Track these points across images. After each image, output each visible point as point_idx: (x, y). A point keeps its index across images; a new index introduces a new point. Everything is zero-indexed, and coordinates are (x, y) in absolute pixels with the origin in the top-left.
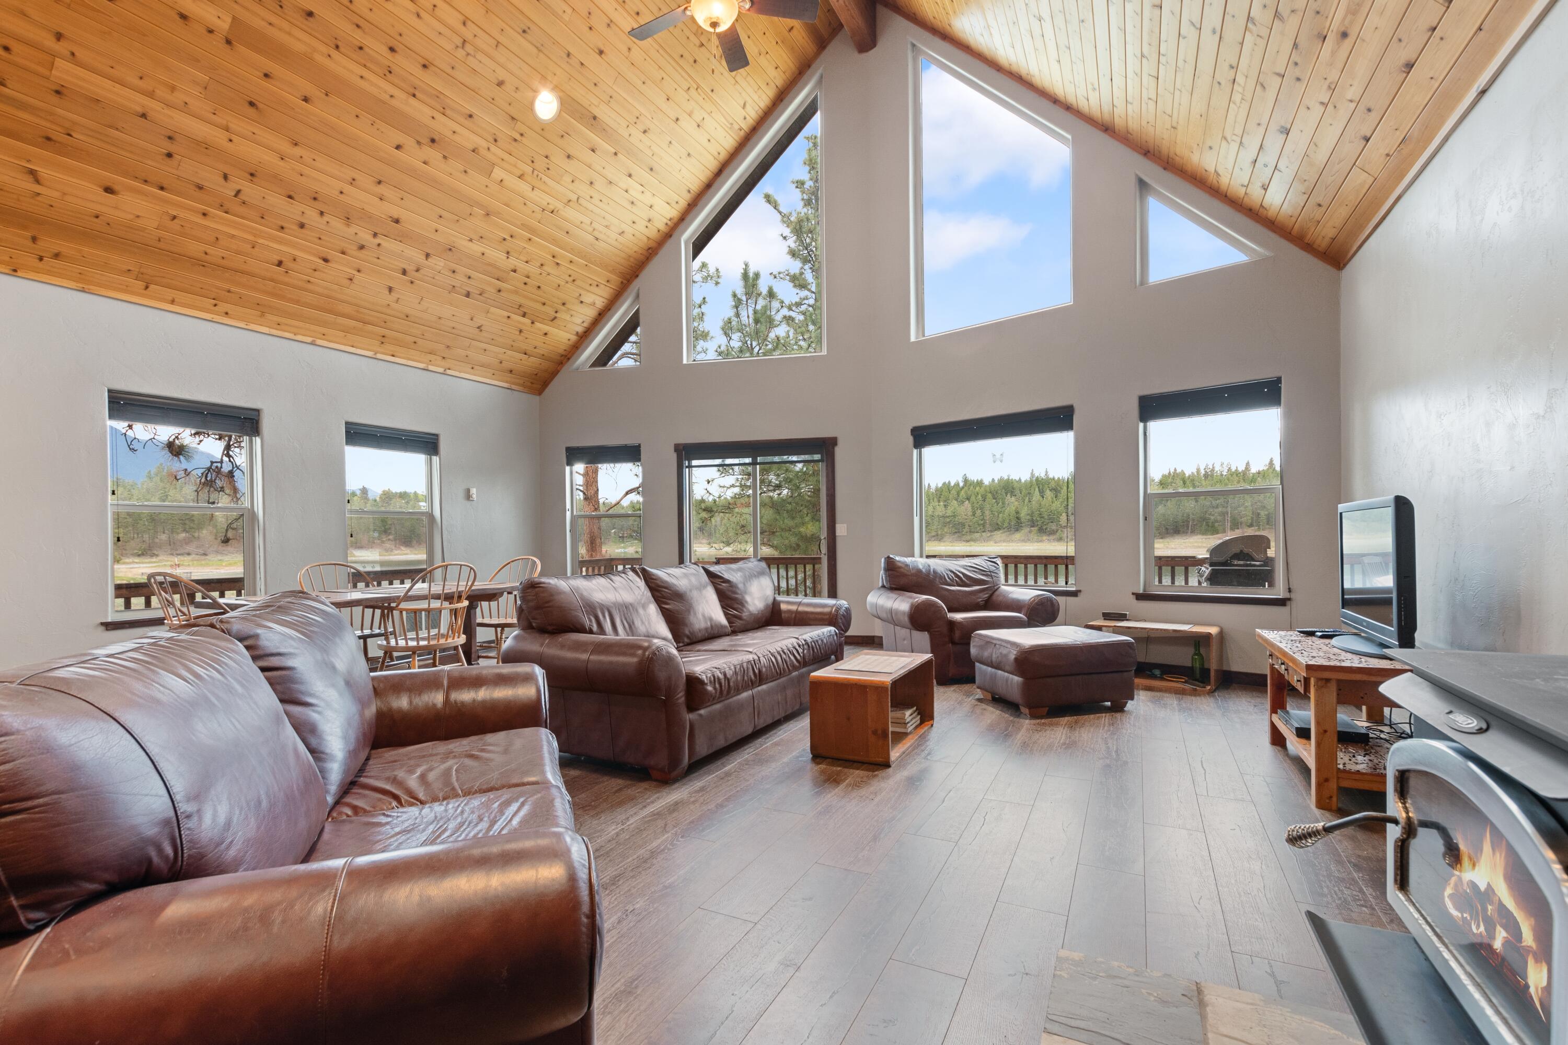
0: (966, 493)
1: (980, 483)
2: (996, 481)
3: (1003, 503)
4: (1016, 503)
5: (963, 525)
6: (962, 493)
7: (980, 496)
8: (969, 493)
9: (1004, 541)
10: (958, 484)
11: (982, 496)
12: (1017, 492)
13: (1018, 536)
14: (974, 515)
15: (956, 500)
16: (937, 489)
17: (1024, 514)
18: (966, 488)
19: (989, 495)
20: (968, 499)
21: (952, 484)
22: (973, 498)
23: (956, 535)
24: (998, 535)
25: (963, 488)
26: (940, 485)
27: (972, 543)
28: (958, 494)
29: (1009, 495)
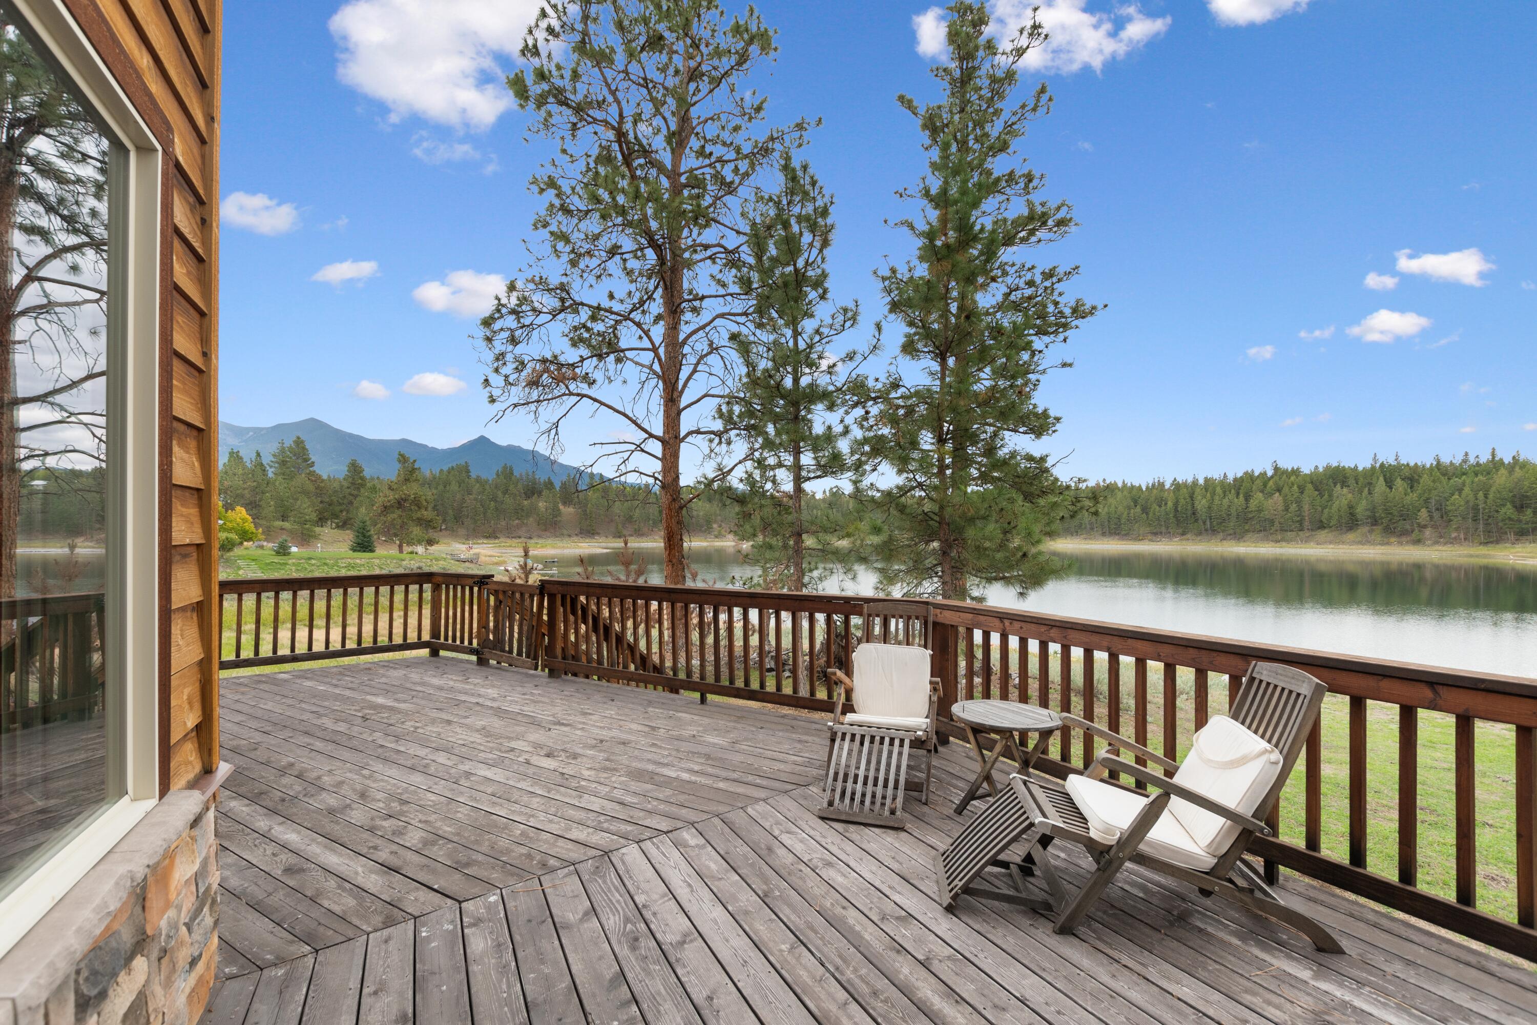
0: (1276, 483)
1: (1296, 472)
2: (1321, 470)
3: (1330, 496)
4: (1350, 496)
5: (1272, 522)
6: (1271, 483)
7: (1295, 487)
8: (1281, 483)
9: (1330, 543)
10: (1265, 473)
11: (1299, 487)
12: (1351, 481)
13: (1351, 536)
14: (1287, 509)
15: (1262, 491)
16: (1235, 480)
17: (1361, 509)
18: (1276, 478)
19: (1310, 486)
20: (1279, 490)
21: (1256, 474)
22: (1286, 490)
23: (1262, 534)
24: (1323, 534)
25: (1272, 477)
26: (1239, 475)
27: (1284, 544)
28: (1265, 485)
29: (1338, 486)
